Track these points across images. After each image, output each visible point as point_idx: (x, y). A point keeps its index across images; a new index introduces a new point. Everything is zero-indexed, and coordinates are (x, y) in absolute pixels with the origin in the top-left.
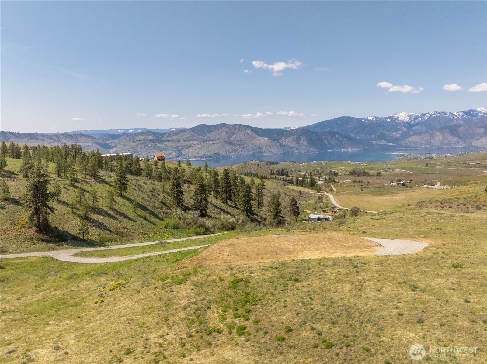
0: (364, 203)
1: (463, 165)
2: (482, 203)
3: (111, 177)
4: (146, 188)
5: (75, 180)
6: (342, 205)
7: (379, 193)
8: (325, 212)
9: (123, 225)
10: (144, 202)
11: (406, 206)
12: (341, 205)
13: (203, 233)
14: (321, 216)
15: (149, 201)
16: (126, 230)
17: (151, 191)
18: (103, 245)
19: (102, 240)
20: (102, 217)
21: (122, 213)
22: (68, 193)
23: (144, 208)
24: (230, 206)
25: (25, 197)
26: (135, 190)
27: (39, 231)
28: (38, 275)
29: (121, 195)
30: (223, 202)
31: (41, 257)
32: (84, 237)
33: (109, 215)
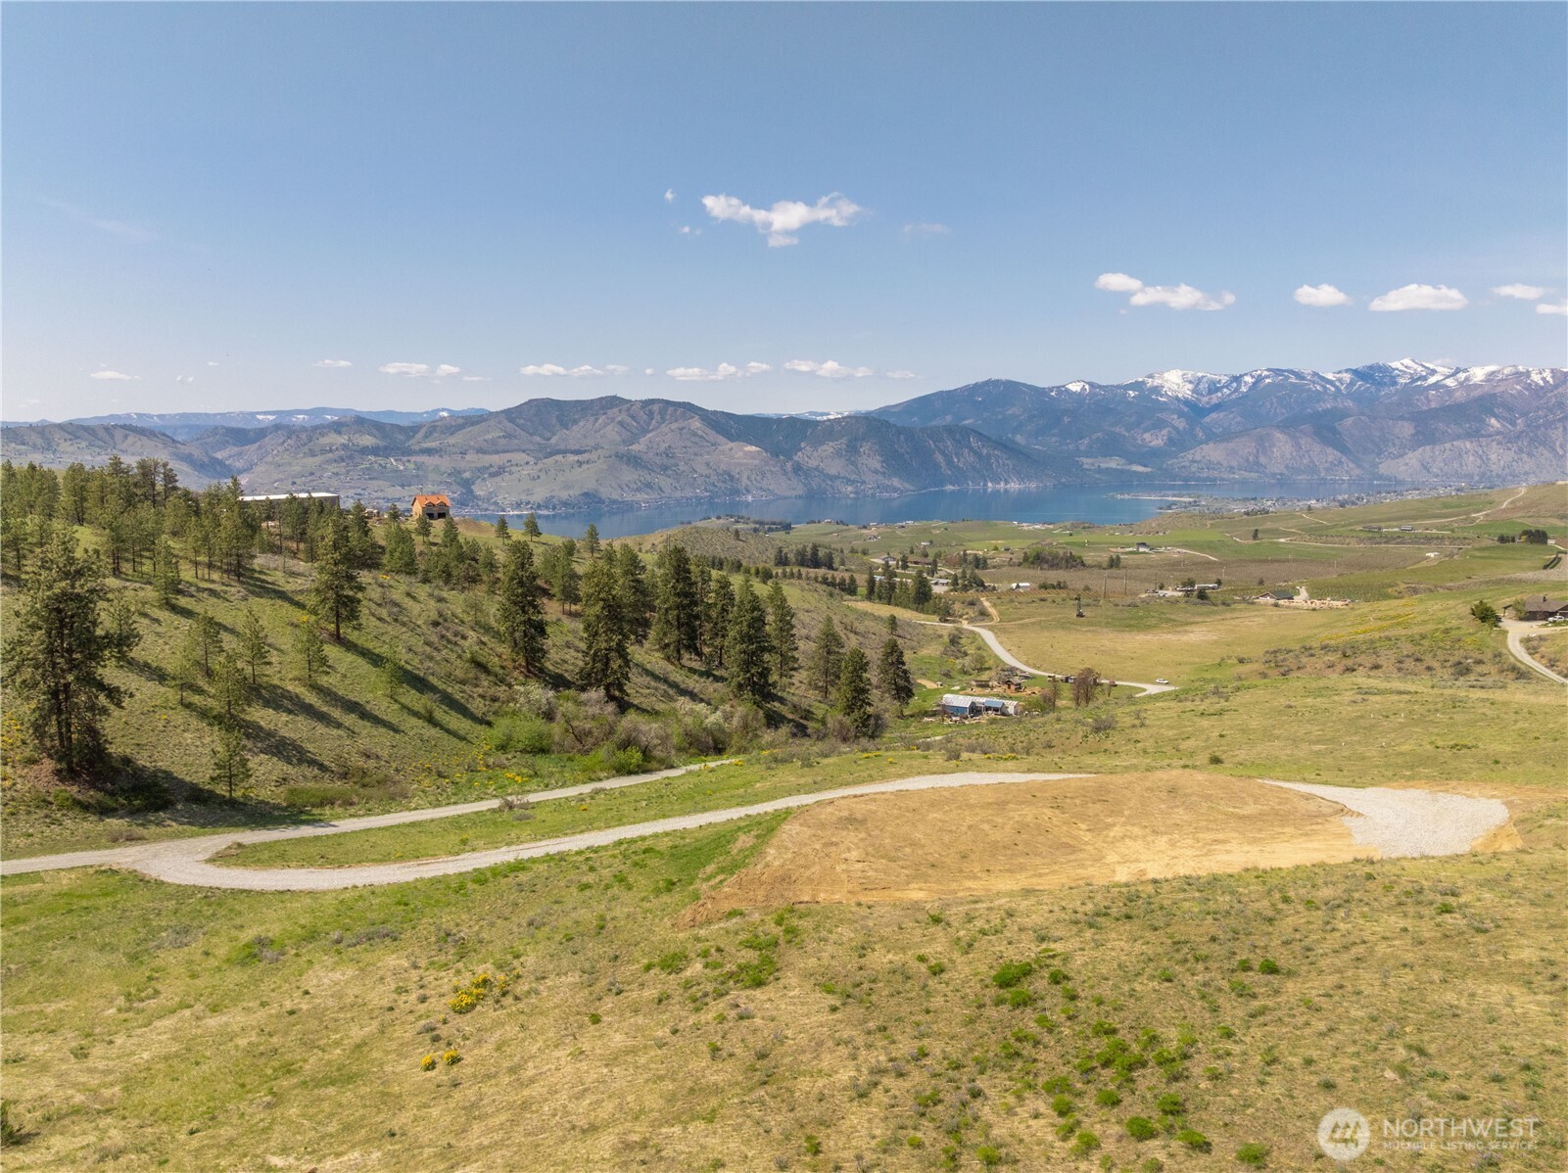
0: (1097, 657)
1: (1361, 534)
2: (1472, 654)
3: (293, 574)
4: (415, 612)
5: (175, 587)
6: (1031, 662)
7: (1132, 622)
8: (984, 685)
9: (363, 743)
10: (416, 662)
11: (1233, 665)
12: (1027, 664)
13: (638, 766)
14: (981, 701)
15: (431, 658)
16: (372, 763)
17: (436, 624)
18: (304, 817)
19: (299, 802)
20: (284, 717)
21: (350, 701)
22: (158, 634)
23: (420, 684)
24: (692, 670)
25: (13, 649)
26: (380, 619)
27: (68, 773)
28: (114, 949)
29: (338, 639)
30: (668, 659)
31: (91, 871)
32: (230, 791)
33: (309, 711)
